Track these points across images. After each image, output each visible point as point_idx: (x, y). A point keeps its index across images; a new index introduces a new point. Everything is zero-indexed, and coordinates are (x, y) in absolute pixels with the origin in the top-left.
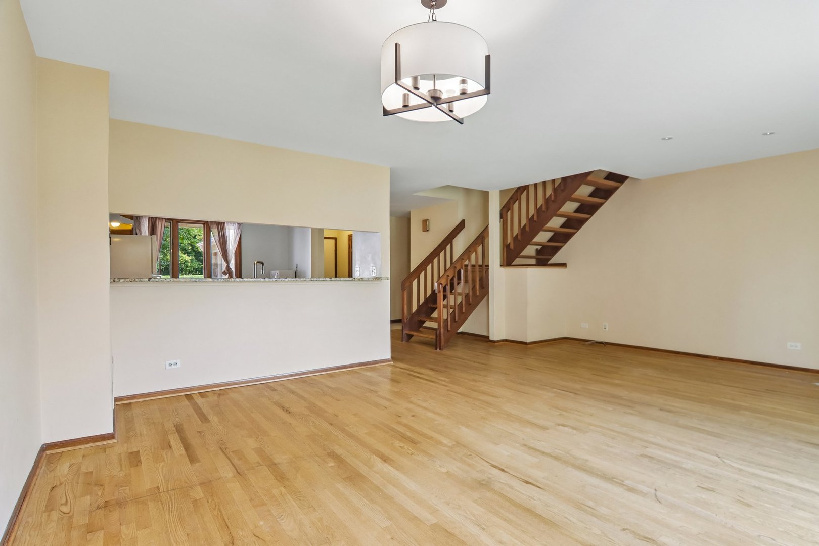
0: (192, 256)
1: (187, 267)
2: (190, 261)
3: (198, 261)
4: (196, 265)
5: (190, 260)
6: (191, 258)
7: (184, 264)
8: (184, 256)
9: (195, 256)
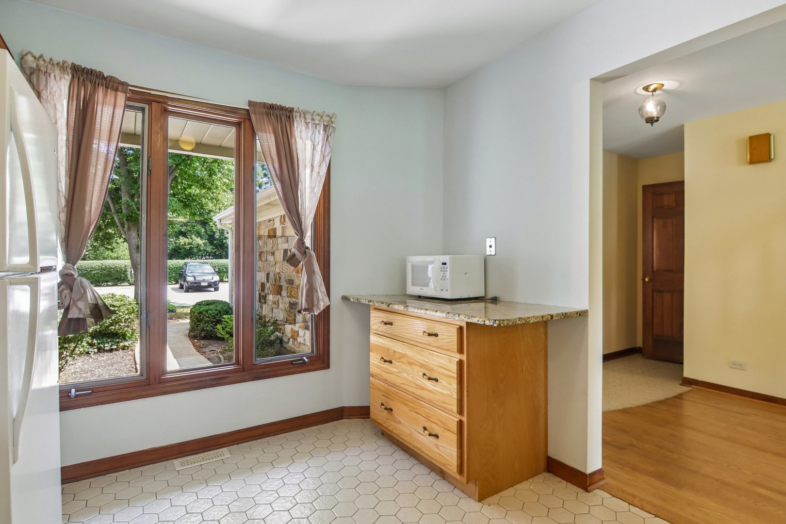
0: (206, 239)
1: (200, 250)
2: (203, 245)
3: (211, 245)
4: (209, 249)
5: (203, 243)
6: (204, 241)
7: (197, 247)
8: (197, 239)
9: (208, 240)
